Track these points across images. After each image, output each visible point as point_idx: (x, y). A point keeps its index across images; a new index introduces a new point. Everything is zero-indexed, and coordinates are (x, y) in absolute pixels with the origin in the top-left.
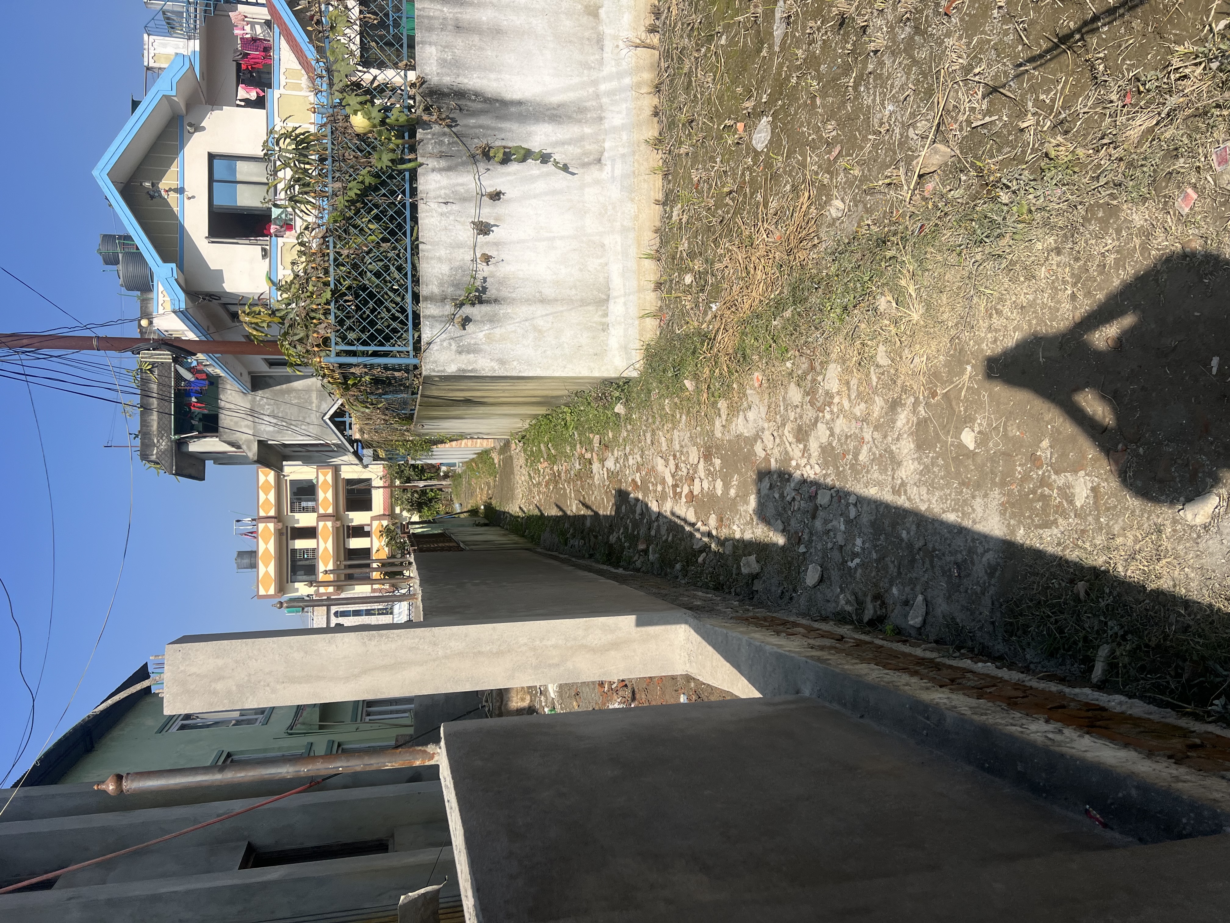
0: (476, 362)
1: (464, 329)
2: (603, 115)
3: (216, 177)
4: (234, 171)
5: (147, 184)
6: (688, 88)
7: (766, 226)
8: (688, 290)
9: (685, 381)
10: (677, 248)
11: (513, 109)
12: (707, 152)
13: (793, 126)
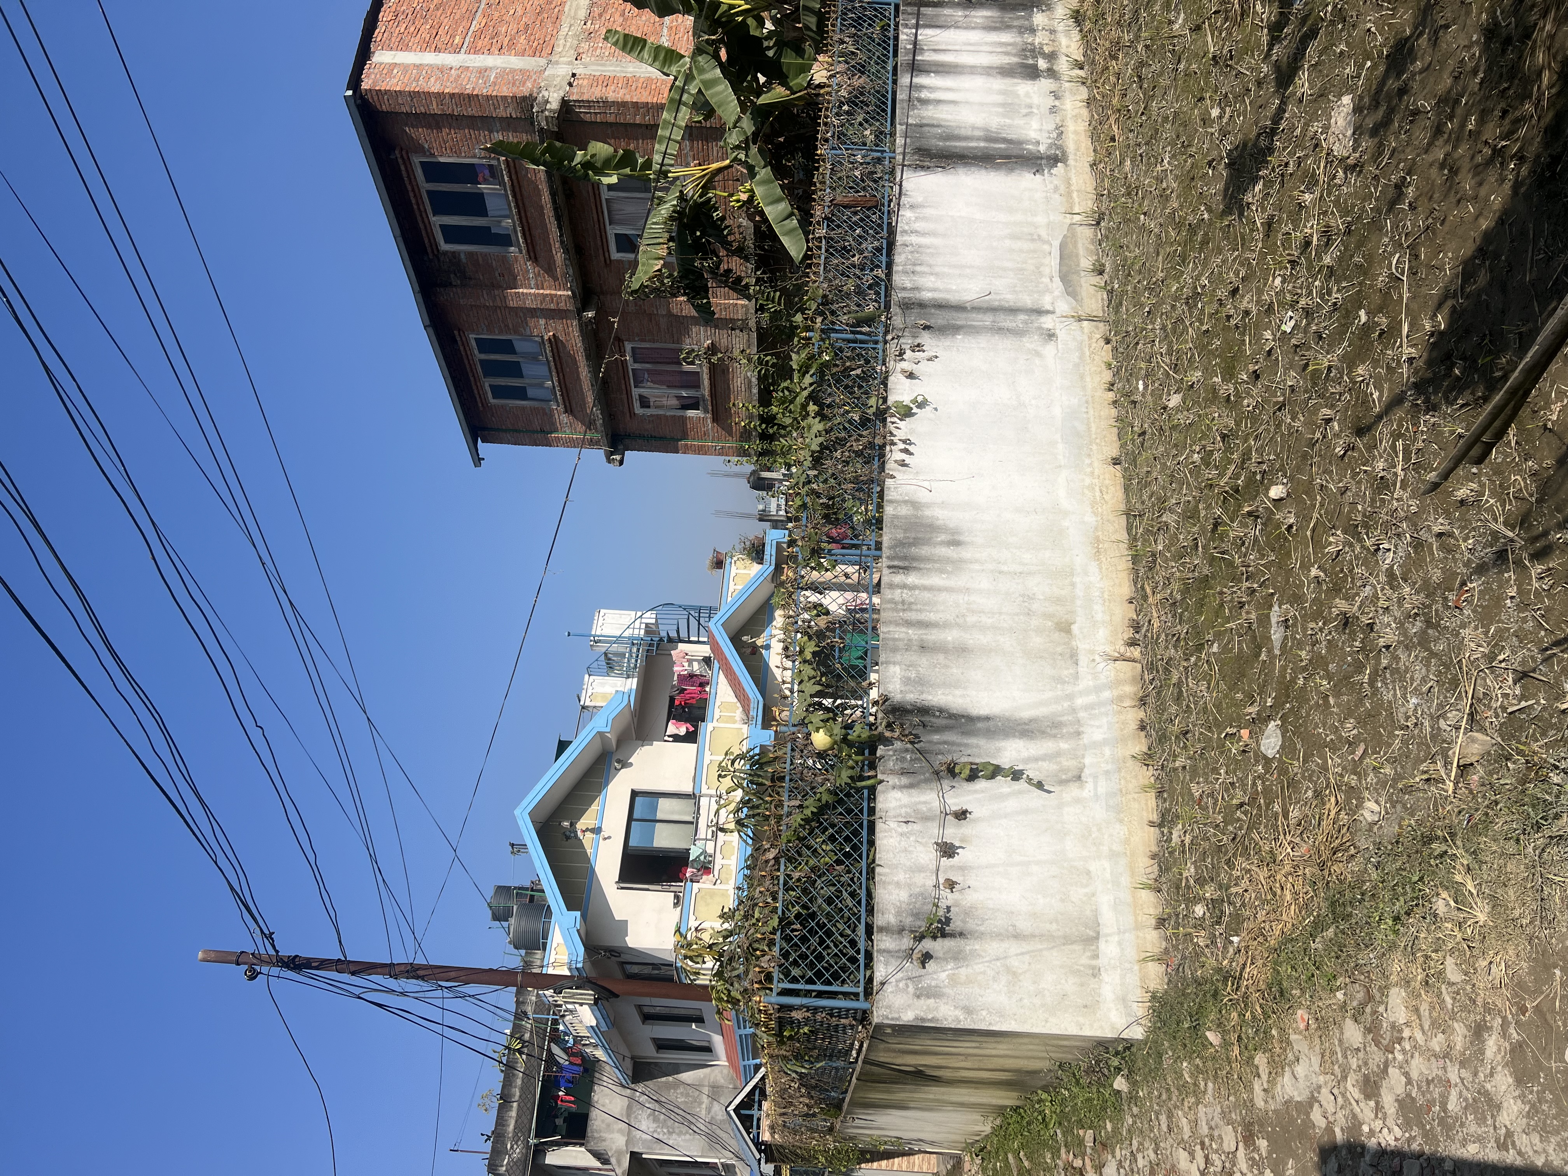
0: (937, 1009)
1: (924, 967)
2: (1081, 729)
3: (635, 816)
4: (655, 808)
5: (566, 824)
6: (1178, 698)
7: (1289, 838)
8: (1199, 924)
9: (1208, 1034)
10: (1181, 874)
11: (980, 725)
12: (1208, 764)
13: (1306, 729)
